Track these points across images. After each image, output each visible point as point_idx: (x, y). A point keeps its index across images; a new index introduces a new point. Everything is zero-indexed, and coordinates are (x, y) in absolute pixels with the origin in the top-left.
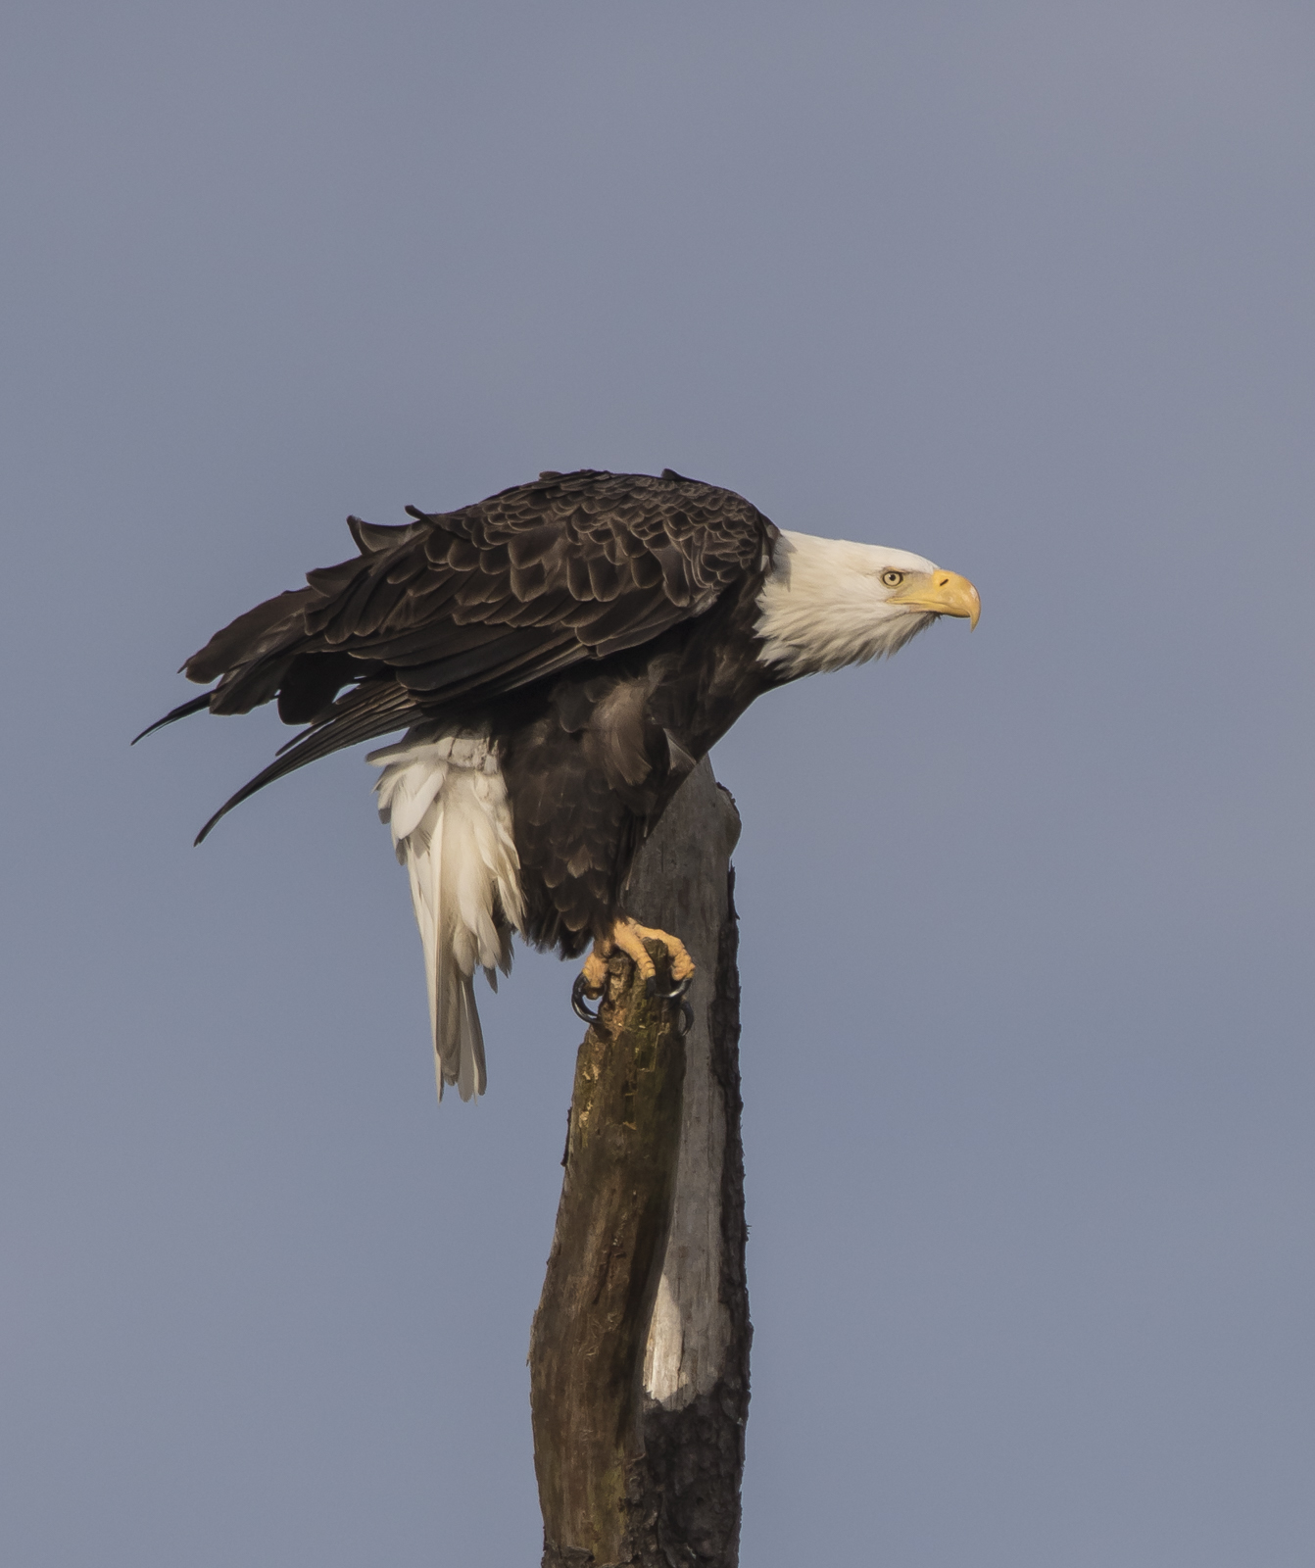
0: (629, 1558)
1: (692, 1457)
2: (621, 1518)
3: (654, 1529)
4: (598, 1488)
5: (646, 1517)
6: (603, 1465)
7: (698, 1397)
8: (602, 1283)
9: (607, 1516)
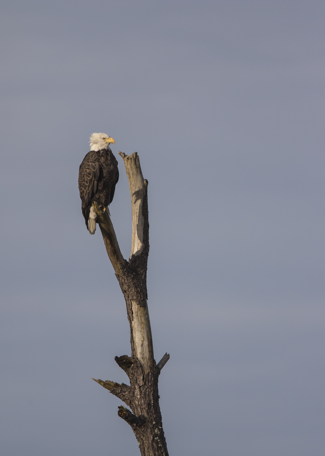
0: (123, 275)
1: (138, 262)
2: (121, 270)
3: (126, 271)
4: (117, 267)
5: (124, 270)
6: (117, 264)
7: (139, 254)
8: (107, 243)
9: (119, 270)
